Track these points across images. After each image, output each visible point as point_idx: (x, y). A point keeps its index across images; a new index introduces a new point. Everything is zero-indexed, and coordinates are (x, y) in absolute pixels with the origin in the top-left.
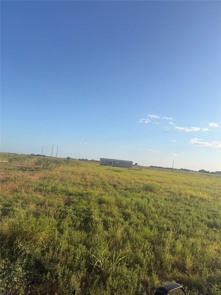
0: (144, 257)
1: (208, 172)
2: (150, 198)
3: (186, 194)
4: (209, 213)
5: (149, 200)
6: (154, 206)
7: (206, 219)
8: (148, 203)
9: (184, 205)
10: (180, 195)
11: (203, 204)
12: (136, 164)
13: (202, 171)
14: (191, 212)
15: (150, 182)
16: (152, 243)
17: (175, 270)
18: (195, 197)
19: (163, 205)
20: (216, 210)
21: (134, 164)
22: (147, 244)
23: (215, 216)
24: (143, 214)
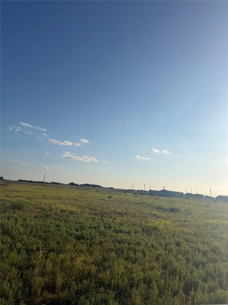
0: (11, 288)
1: (77, 185)
2: (18, 217)
3: (57, 209)
4: (77, 226)
5: (16, 220)
6: (22, 225)
7: (75, 232)
8: (16, 223)
9: (54, 221)
10: (50, 210)
11: (72, 218)
12: (2, 178)
13: (72, 184)
14: (61, 228)
15: (18, 198)
16: (20, 268)
17: (45, 293)
18: (65, 211)
19: (32, 223)
20: (83, 222)
22: (14, 270)
23: (82, 228)
24: (9, 238)
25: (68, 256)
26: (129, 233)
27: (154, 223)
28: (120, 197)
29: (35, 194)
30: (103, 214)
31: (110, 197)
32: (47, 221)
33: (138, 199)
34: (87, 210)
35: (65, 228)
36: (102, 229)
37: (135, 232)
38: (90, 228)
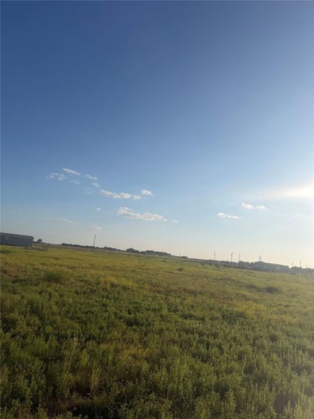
0: (29, 386)
1: (138, 252)
2: (53, 292)
3: (106, 282)
4: (131, 307)
5: (50, 297)
6: (56, 303)
7: (126, 314)
8: (49, 300)
9: (101, 299)
10: (98, 284)
11: (124, 295)
12: (40, 241)
13: (131, 250)
14: (108, 308)
15: (56, 267)
16: (46, 360)
17: (73, 396)
18: (117, 286)
19: (71, 300)
20: (140, 301)
21: (35, 240)
22: (38, 363)
23: (137, 309)
24: (37, 318)
26: (203, 319)
27: (241, 307)
28: (196, 269)
29: (80, 261)
30: (168, 292)
31: (180, 270)
32: (91, 299)
33: (222, 273)
34: (146, 286)
35: (113, 309)
36: (165, 312)
37: (212, 319)
38: (148, 310)
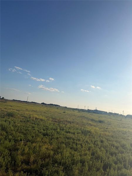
0: (4, 161)
1: (46, 104)
2: (11, 121)
3: (33, 117)
4: (44, 128)
5: (10, 123)
6: (13, 126)
7: (43, 131)
8: (9, 124)
9: (31, 124)
10: (30, 118)
11: (42, 123)
12: (3, 98)
13: (43, 103)
14: (35, 128)
15: (12, 110)
16: (10, 150)
17: (23, 165)
18: (38, 119)
19: (19, 125)
20: (48, 125)
21: (1, 98)
22: (7, 151)
23: (47, 129)
24: (5, 132)
25: (38, 145)
26: (74, 133)
27: (89, 128)
28: (71, 112)
29: (21, 108)
30: (59, 122)
31: (64, 112)
32: (27, 124)
33: (81, 114)
34: (51, 119)
35: (37, 129)
36: (59, 130)
37: (77, 133)
38: (51, 129)
